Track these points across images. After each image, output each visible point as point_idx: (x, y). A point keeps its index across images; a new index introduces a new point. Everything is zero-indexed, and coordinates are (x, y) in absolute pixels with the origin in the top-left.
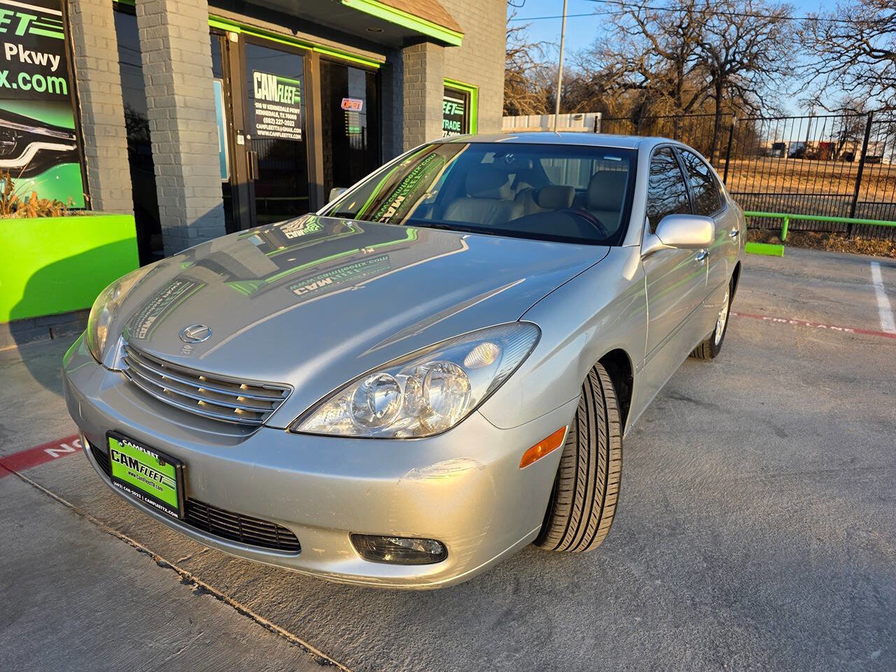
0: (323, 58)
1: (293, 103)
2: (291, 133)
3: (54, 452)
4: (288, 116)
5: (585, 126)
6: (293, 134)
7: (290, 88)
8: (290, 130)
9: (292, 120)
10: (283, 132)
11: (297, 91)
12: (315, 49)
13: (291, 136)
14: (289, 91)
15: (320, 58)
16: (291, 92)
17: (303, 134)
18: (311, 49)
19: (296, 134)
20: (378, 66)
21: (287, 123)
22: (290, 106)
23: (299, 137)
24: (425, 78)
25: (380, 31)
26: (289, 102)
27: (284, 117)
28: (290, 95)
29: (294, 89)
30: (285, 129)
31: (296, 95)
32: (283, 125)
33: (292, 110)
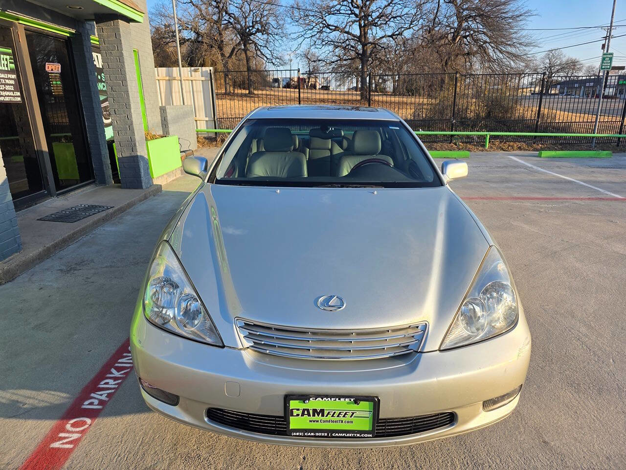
0: (27, 29)
1: (9, 70)
2: (12, 96)
3: (61, 444)
4: (7, 81)
5: (202, 76)
6: (14, 97)
7: (5, 57)
8: (11, 94)
9: (11, 85)
10: (6, 96)
11: (10, 59)
12: (20, 22)
13: (13, 99)
14: (5, 60)
15: (25, 30)
16: (6, 59)
17: (22, 96)
18: (17, 22)
19: (16, 96)
20: (68, 35)
21: (8, 88)
22: (7, 72)
23: (19, 99)
24: (121, 47)
25: (80, 8)
26: (6, 69)
27: (4, 82)
28: (6, 63)
29: (8, 57)
30: (7, 93)
31: (10, 63)
32: (5, 90)
33: (10, 76)
